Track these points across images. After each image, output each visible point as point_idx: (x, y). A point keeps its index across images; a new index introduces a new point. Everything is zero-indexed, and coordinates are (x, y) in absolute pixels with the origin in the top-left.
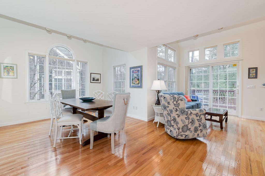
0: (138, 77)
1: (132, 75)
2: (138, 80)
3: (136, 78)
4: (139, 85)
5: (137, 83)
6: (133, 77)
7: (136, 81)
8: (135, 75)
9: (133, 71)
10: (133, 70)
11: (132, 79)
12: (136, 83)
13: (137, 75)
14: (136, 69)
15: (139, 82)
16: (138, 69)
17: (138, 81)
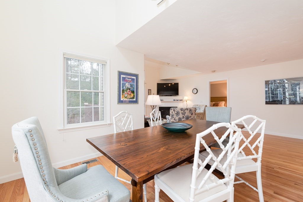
0: (132, 89)
1: (122, 84)
2: (133, 92)
3: (129, 89)
4: (135, 99)
5: (131, 97)
6: (124, 87)
7: (129, 93)
8: (128, 85)
9: (124, 78)
10: (124, 76)
11: (123, 90)
12: (129, 97)
13: (131, 86)
14: (129, 77)
15: (134, 96)
16: (133, 77)
17: (132, 94)
